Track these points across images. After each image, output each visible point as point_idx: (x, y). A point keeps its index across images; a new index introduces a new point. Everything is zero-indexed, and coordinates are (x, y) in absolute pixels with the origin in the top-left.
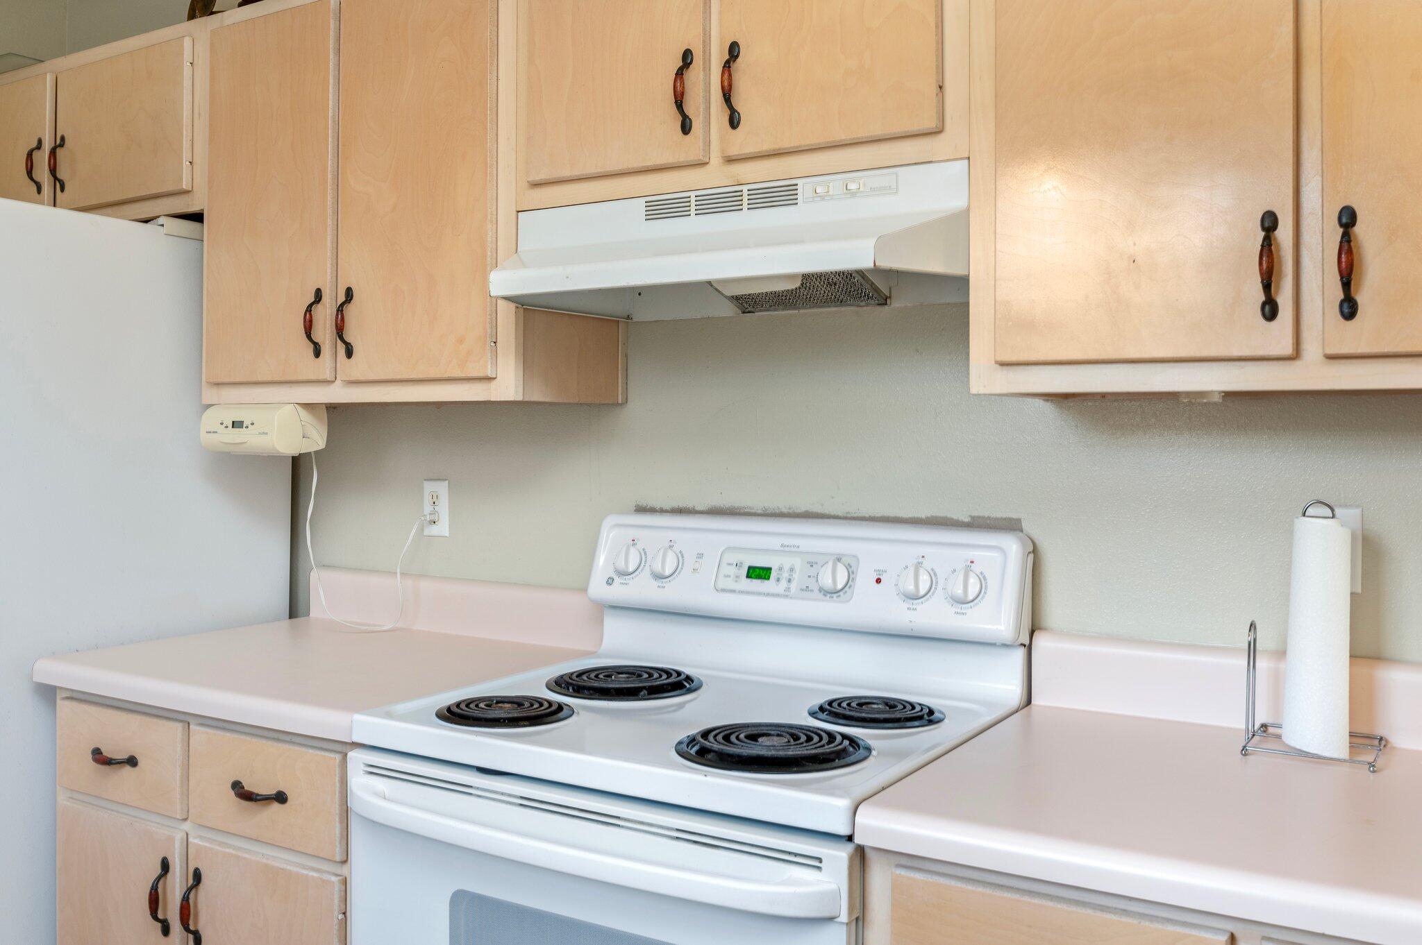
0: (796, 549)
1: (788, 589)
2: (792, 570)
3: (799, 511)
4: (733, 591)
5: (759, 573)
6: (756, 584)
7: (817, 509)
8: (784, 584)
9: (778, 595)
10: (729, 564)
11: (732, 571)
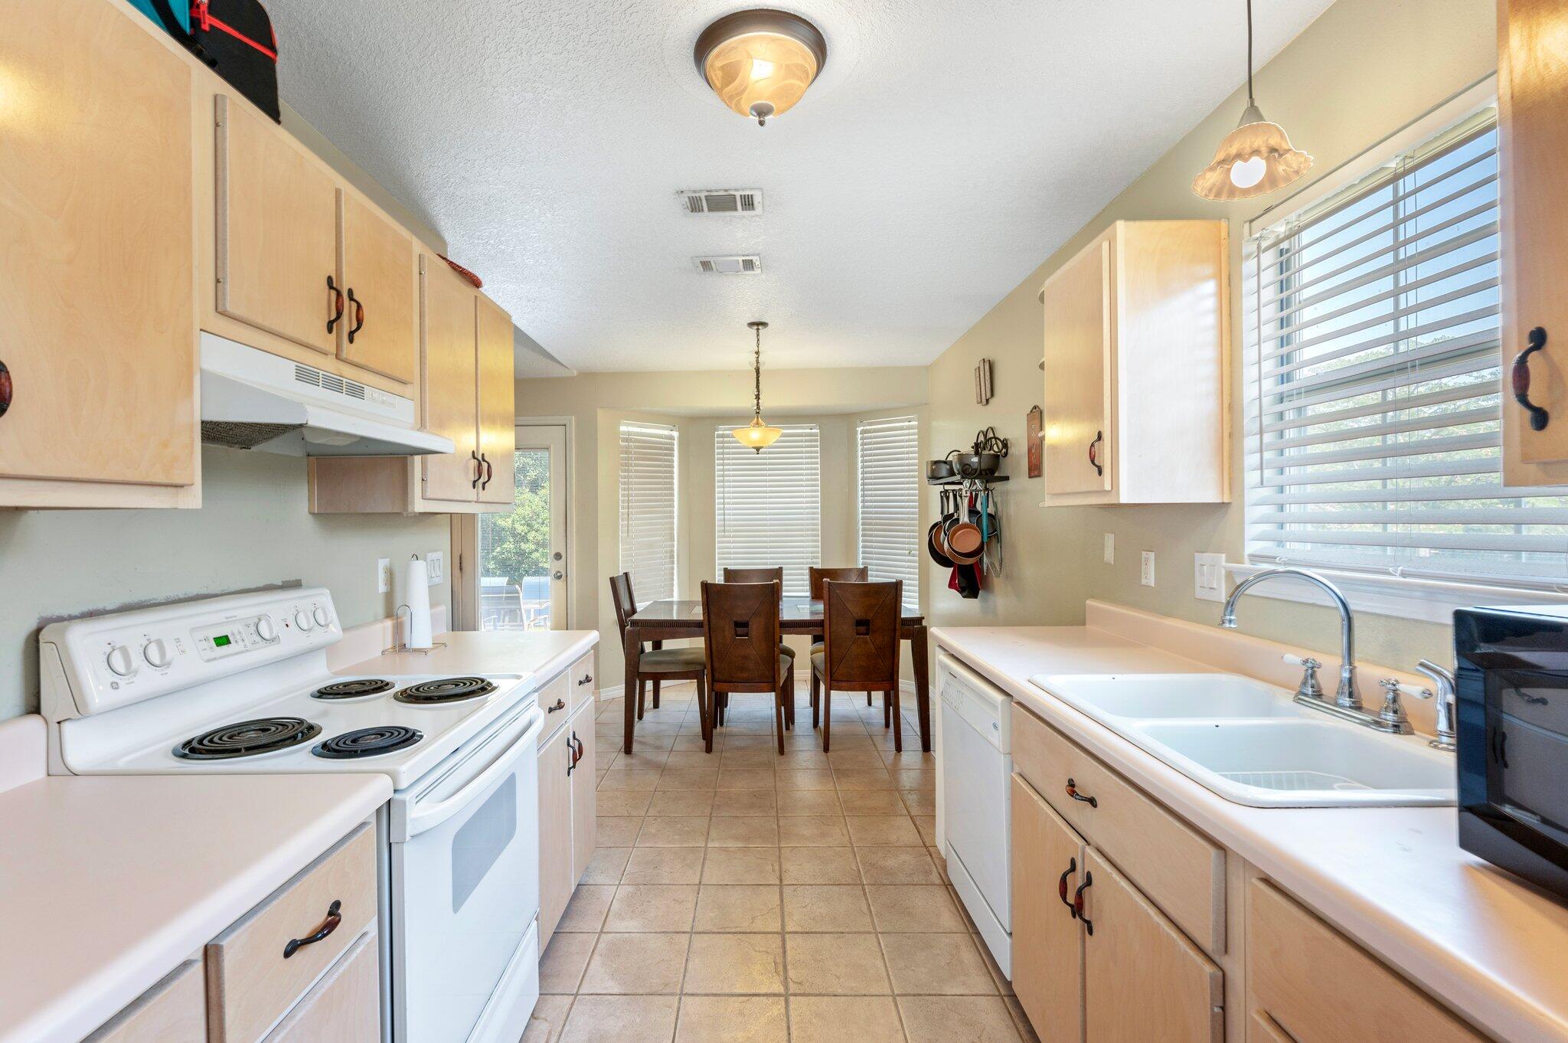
0: (236, 619)
1: (245, 646)
2: (240, 633)
3: (190, 595)
4: (215, 659)
5: (223, 641)
6: (225, 649)
7: (204, 591)
8: (240, 642)
9: (242, 652)
10: (200, 641)
11: (205, 644)
